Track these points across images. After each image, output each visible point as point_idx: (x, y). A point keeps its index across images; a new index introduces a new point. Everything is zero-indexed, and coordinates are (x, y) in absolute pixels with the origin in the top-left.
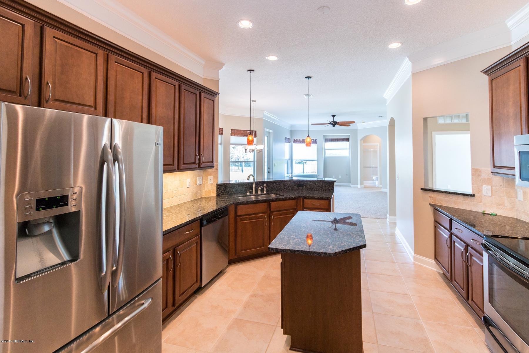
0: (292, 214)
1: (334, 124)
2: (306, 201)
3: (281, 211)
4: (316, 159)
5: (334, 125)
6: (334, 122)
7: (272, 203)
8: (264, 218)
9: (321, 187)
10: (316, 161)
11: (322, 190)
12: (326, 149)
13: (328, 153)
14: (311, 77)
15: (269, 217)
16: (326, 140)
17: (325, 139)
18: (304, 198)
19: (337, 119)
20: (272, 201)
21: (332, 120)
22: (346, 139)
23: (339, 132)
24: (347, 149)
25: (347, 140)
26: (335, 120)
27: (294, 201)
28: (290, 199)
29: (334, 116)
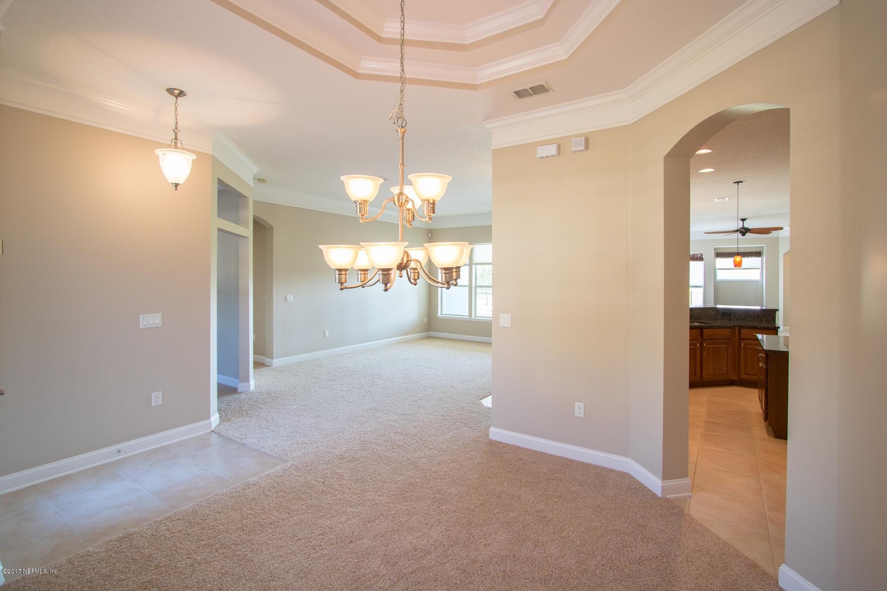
0: (726, 344)
1: (744, 231)
2: (743, 330)
3: (713, 340)
4: (702, 284)
5: (743, 234)
6: (743, 228)
7: (705, 331)
8: (696, 345)
9: (757, 317)
10: (702, 287)
11: (759, 320)
12: (718, 269)
13: (721, 276)
14: (742, 182)
15: (701, 345)
16: (719, 255)
17: (717, 253)
18: (741, 327)
19: (747, 224)
20: (705, 328)
21: (741, 226)
22: (756, 252)
23: (750, 242)
24: (757, 269)
25: (758, 254)
26: (746, 226)
27: (729, 330)
28: (724, 327)
29: (743, 220)
